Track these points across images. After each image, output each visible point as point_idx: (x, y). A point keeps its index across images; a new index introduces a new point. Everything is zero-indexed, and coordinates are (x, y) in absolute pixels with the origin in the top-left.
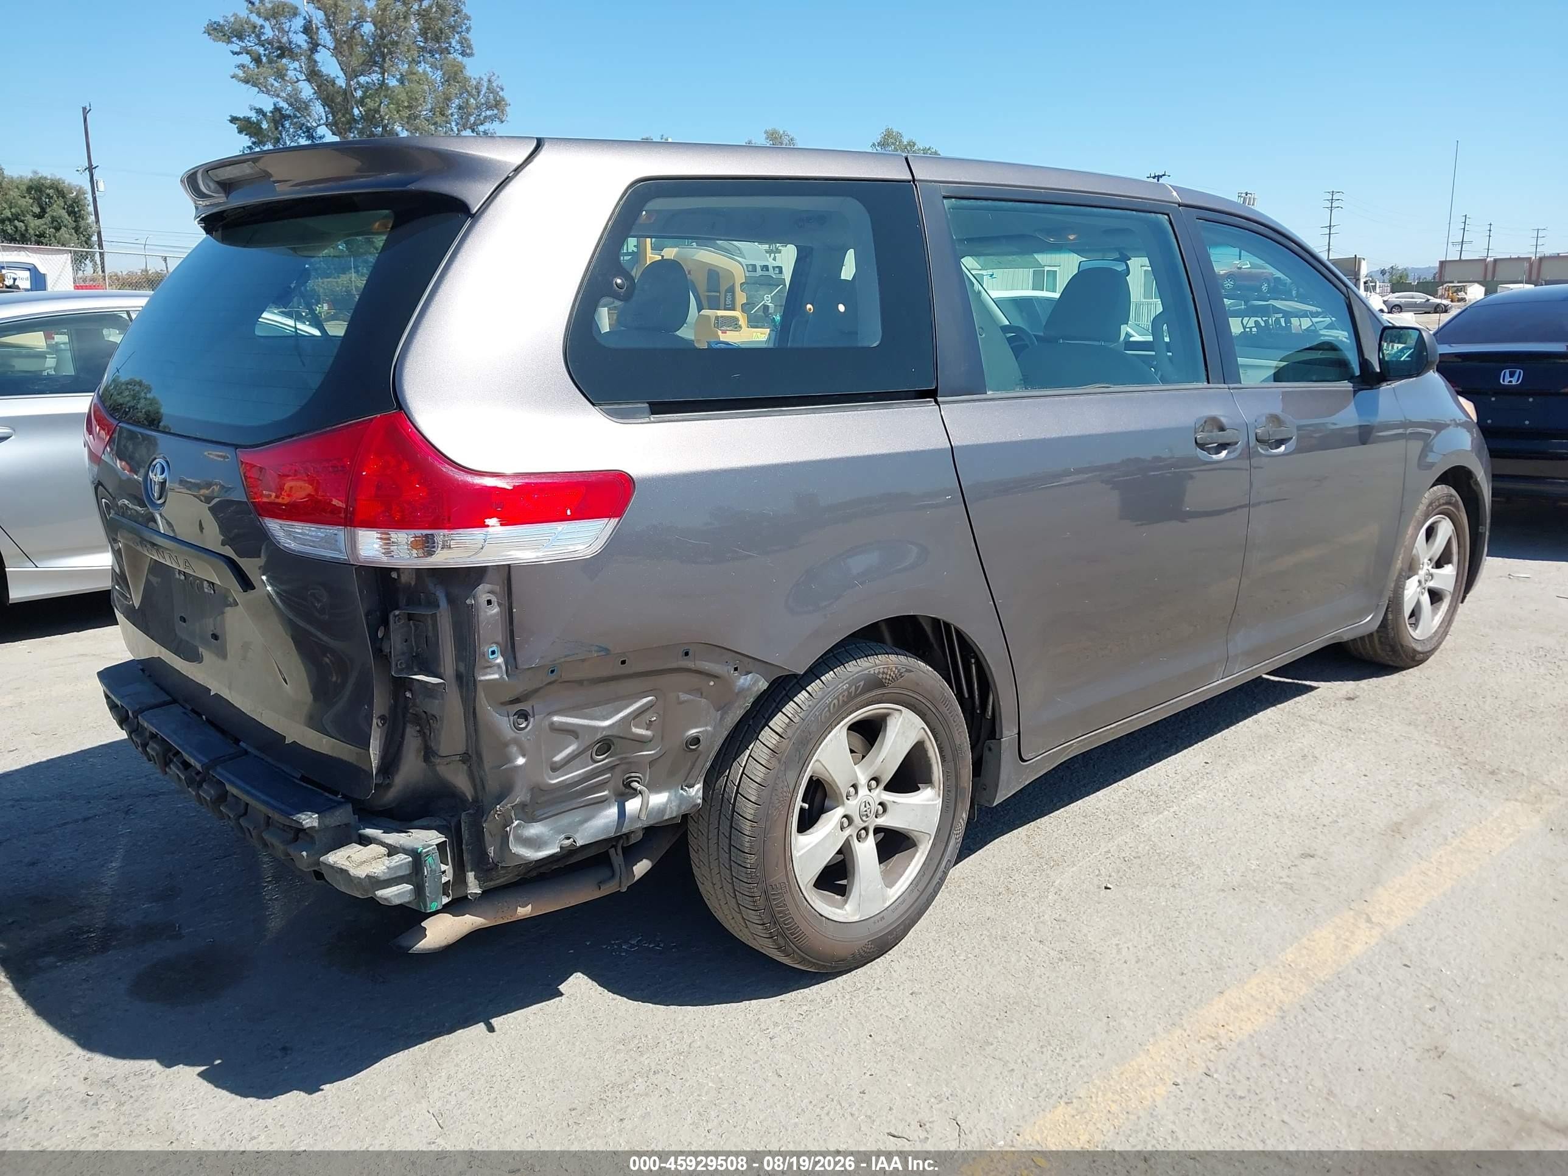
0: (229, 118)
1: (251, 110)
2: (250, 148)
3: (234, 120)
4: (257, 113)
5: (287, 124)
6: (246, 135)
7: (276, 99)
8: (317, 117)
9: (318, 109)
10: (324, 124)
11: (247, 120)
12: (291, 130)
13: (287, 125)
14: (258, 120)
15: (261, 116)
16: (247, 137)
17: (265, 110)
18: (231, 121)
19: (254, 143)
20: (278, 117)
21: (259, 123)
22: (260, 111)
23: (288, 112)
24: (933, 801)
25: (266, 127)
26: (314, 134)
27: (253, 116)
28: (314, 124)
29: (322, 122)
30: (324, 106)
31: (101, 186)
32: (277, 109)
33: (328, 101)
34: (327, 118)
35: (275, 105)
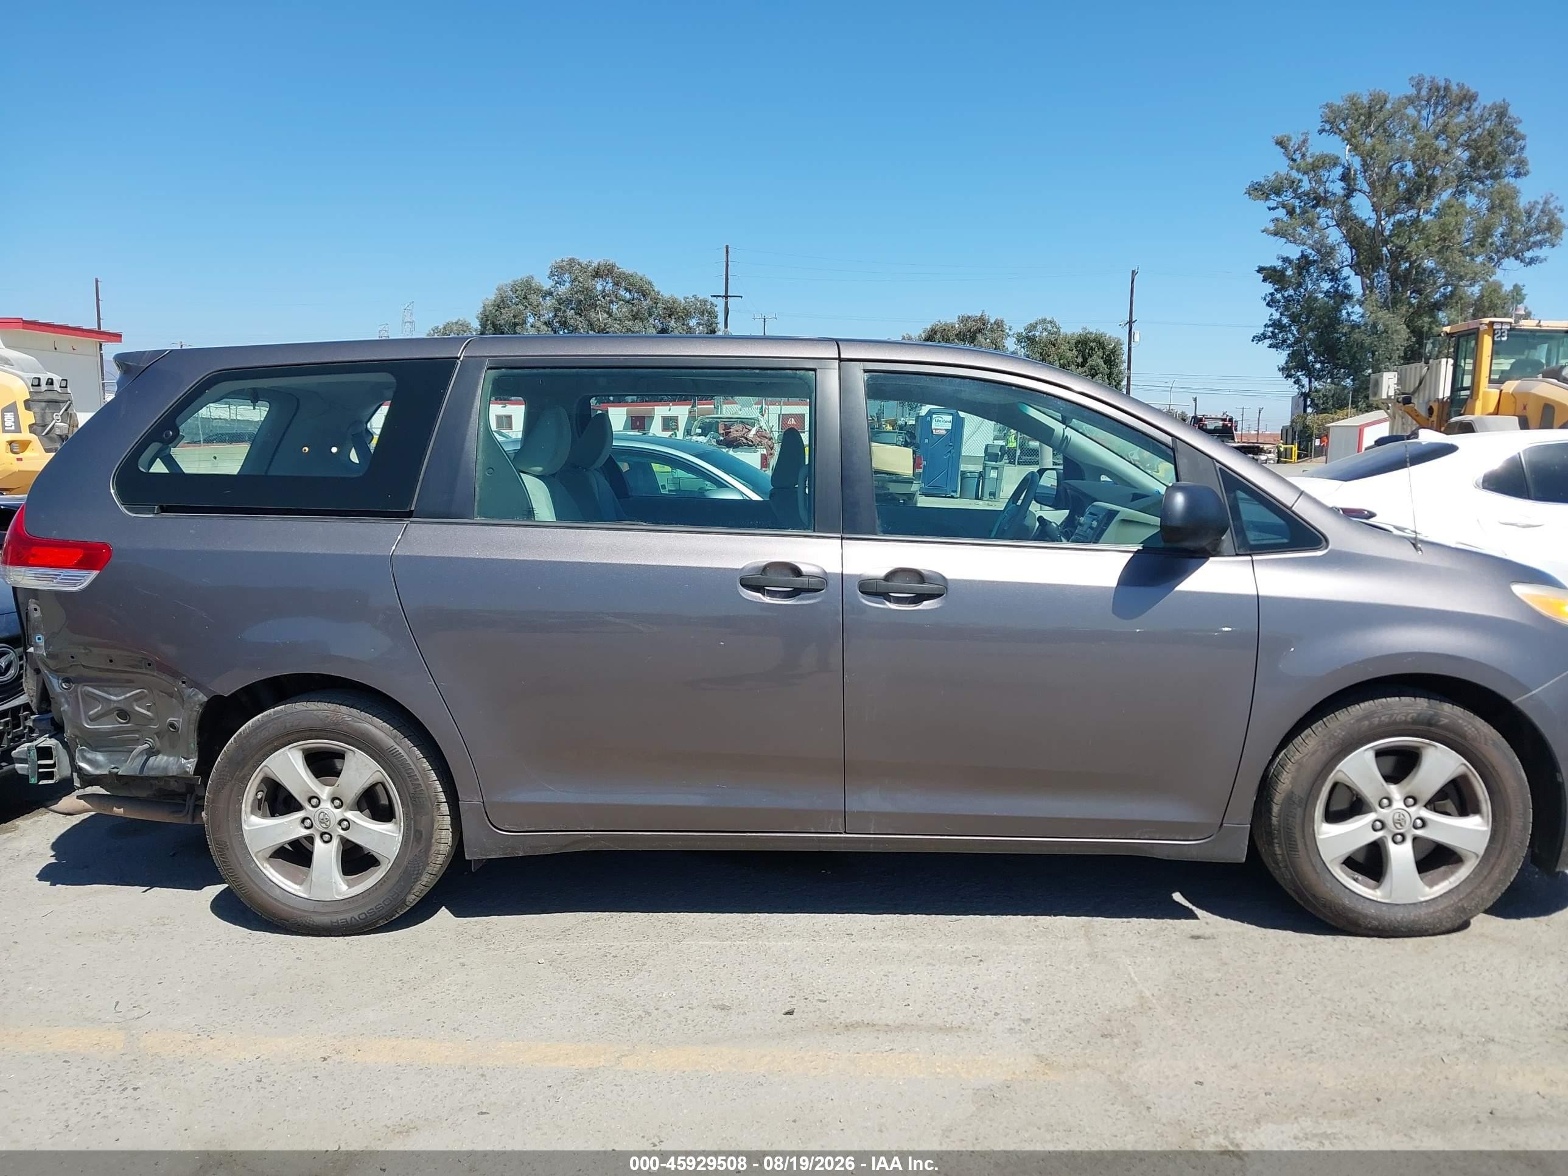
0: (1257, 269)
1: (1278, 259)
2: (1272, 294)
3: (1261, 270)
4: (1283, 261)
5: (1312, 269)
6: (1270, 282)
7: (1302, 247)
8: (1340, 260)
9: (1345, 252)
10: (1347, 266)
11: (1274, 269)
12: (1315, 274)
13: (1312, 271)
14: (1283, 268)
15: (1287, 264)
16: (1271, 285)
17: (1291, 258)
18: (1258, 271)
19: (1276, 290)
20: (1304, 264)
21: (1282, 272)
22: (1286, 260)
23: (1315, 258)
24: (393, 833)
25: (1291, 273)
26: (1339, 276)
27: (1278, 264)
28: (1336, 267)
29: (1346, 263)
30: (1351, 248)
31: (1137, 337)
32: (1304, 256)
33: (1354, 243)
34: (1352, 259)
35: (1302, 252)
